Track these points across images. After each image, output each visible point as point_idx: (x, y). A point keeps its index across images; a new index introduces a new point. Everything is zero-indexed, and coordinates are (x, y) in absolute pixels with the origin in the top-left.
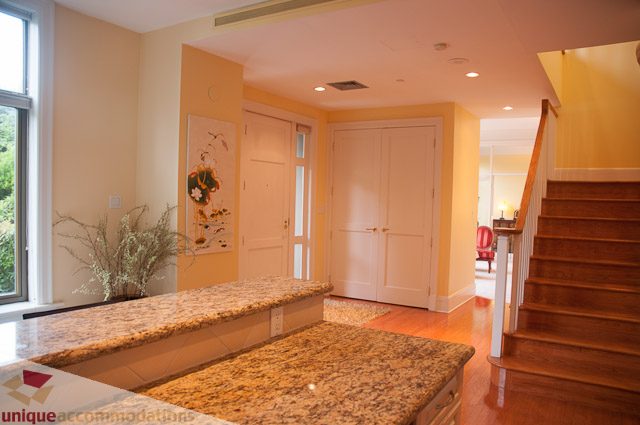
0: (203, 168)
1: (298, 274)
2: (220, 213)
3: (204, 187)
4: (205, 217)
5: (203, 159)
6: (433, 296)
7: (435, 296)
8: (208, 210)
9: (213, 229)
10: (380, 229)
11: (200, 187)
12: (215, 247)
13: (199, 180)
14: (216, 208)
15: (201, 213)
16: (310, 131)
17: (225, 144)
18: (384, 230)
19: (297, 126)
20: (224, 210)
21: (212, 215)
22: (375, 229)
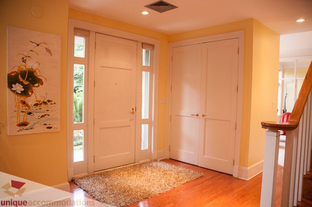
0: (24, 69)
1: (145, 146)
2: (45, 103)
3: (26, 83)
4: (28, 105)
5: (24, 61)
6: (236, 166)
7: (238, 166)
8: (31, 101)
9: (36, 115)
10: (200, 115)
11: (22, 83)
12: (40, 129)
13: (20, 77)
14: (39, 99)
15: (24, 103)
16: (153, 48)
17: (48, 51)
18: (203, 116)
19: (142, 44)
20: (49, 101)
21: (36, 105)
22: (197, 115)
